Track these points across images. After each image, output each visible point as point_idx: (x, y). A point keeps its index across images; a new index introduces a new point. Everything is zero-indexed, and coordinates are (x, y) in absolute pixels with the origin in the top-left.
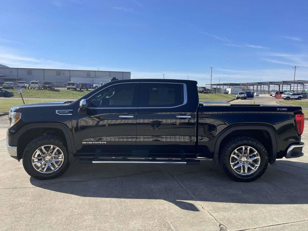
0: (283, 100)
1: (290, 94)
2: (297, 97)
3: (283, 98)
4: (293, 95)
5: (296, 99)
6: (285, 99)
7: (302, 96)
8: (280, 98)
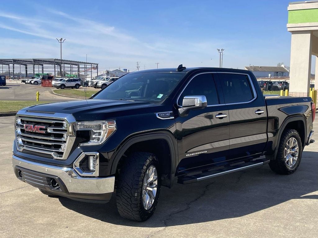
0: (56, 89)
1: (64, 81)
2: (73, 84)
3: (55, 86)
4: (69, 81)
5: (72, 87)
6: (58, 87)
7: (79, 83)
8: (50, 85)
